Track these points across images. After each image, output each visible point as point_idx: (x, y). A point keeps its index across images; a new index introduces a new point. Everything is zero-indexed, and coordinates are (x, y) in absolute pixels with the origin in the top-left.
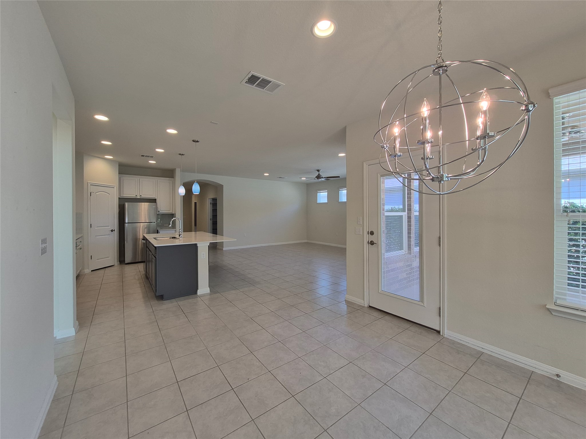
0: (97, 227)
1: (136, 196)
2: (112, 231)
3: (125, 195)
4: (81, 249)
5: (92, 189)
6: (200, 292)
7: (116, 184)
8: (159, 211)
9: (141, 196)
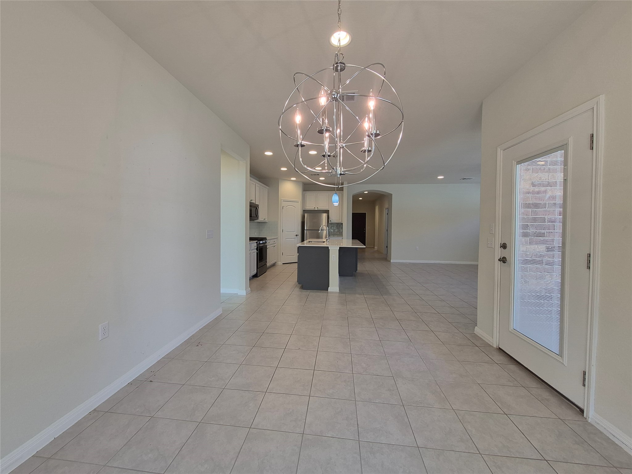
0: (287, 232)
1: (315, 208)
2: (296, 236)
3: (307, 208)
4: (274, 246)
5: (284, 204)
6: (330, 289)
7: (300, 199)
8: (331, 221)
9: (318, 208)
